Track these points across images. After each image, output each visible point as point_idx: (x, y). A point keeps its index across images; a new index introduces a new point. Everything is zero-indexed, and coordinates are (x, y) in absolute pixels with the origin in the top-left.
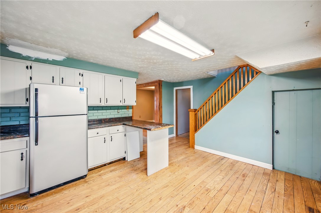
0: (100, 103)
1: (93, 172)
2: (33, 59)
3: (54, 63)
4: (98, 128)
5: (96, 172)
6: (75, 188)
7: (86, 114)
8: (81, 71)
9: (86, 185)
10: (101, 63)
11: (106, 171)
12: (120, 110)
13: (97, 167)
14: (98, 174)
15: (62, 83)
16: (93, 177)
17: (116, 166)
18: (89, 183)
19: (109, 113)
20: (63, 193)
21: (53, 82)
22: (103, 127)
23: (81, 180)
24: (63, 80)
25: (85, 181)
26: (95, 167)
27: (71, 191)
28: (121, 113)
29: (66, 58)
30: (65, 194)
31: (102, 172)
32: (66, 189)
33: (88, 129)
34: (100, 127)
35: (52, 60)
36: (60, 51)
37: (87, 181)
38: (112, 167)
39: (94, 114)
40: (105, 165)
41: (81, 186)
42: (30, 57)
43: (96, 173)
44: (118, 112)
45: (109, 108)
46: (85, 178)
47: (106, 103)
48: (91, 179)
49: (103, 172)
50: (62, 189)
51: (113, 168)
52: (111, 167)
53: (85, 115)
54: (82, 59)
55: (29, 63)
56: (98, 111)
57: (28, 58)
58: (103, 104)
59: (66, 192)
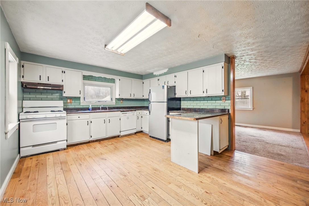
0: (186, 95)
15: (168, 84)
21: (165, 84)
24: (168, 82)
29: (168, 69)
35: (164, 73)
57: (158, 76)
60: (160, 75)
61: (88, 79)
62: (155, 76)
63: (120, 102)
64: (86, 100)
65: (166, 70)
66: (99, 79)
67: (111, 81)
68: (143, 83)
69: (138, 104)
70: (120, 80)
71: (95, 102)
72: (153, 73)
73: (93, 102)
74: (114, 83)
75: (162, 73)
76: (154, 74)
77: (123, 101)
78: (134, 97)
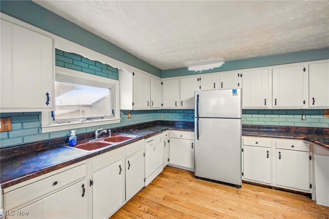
0: (265, 106)
1: (251, 188)
2: (201, 72)
3: (216, 70)
4: (258, 136)
5: (254, 188)
6: (225, 191)
7: (240, 118)
8: (240, 72)
9: (236, 196)
10: (265, 54)
11: (268, 196)
12: (308, 117)
13: (258, 184)
14: (255, 193)
15: (222, 87)
16: (247, 193)
17: (287, 198)
18: (239, 196)
19: (285, 120)
20: (214, 190)
21: (215, 88)
22: (264, 136)
23: (234, 188)
24: (222, 84)
25: (237, 192)
26: (255, 183)
27: (220, 192)
28: (308, 120)
29: (224, 63)
30: (215, 191)
31: (262, 193)
32: (218, 187)
33: (243, 135)
34: (260, 136)
35: (213, 69)
36: (215, 58)
37: (240, 193)
38: (280, 195)
39: (260, 119)
40: (270, 187)
41: (231, 193)
42: (199, 71)
43: (254, 191)
44: (302, 119)
45: (285, 112)
46: (239, 189)
47: (274, 105)
48: (245, 194)
49: (264, 195)
50: (216, 186)
51: (280, 198)
52: (278, 194)
53: (238, 118)
54: (239, 58)
55: (199, 76)
56: (266, 115)
57: (198, 73)
58: (270, 106)
59: (217, 190)
60: (204, 72)
61: (63, 63)
62: (193, 73)
63: (127, 116)
64: (56, 118)
65: (218, 65)
66: (88, 68)
67: (112, 75)
68: (162, 83)
69: (150, 117)
70: (133, 74)
71: (80, 122)
72: (187, 68)
73: (75, 122)
74: (118, 80)
75: (209, 69)
76: (190, 69)
77: (131, 114)
78: (153, 107)
